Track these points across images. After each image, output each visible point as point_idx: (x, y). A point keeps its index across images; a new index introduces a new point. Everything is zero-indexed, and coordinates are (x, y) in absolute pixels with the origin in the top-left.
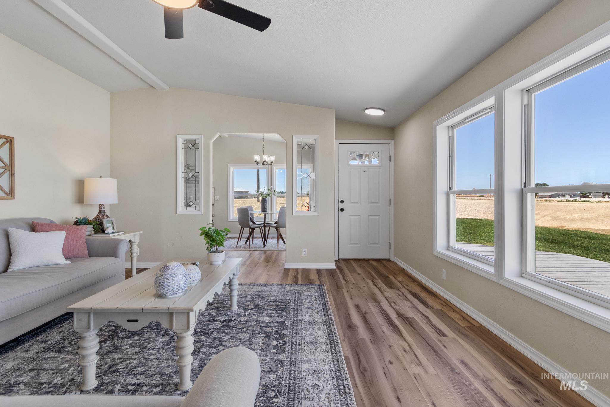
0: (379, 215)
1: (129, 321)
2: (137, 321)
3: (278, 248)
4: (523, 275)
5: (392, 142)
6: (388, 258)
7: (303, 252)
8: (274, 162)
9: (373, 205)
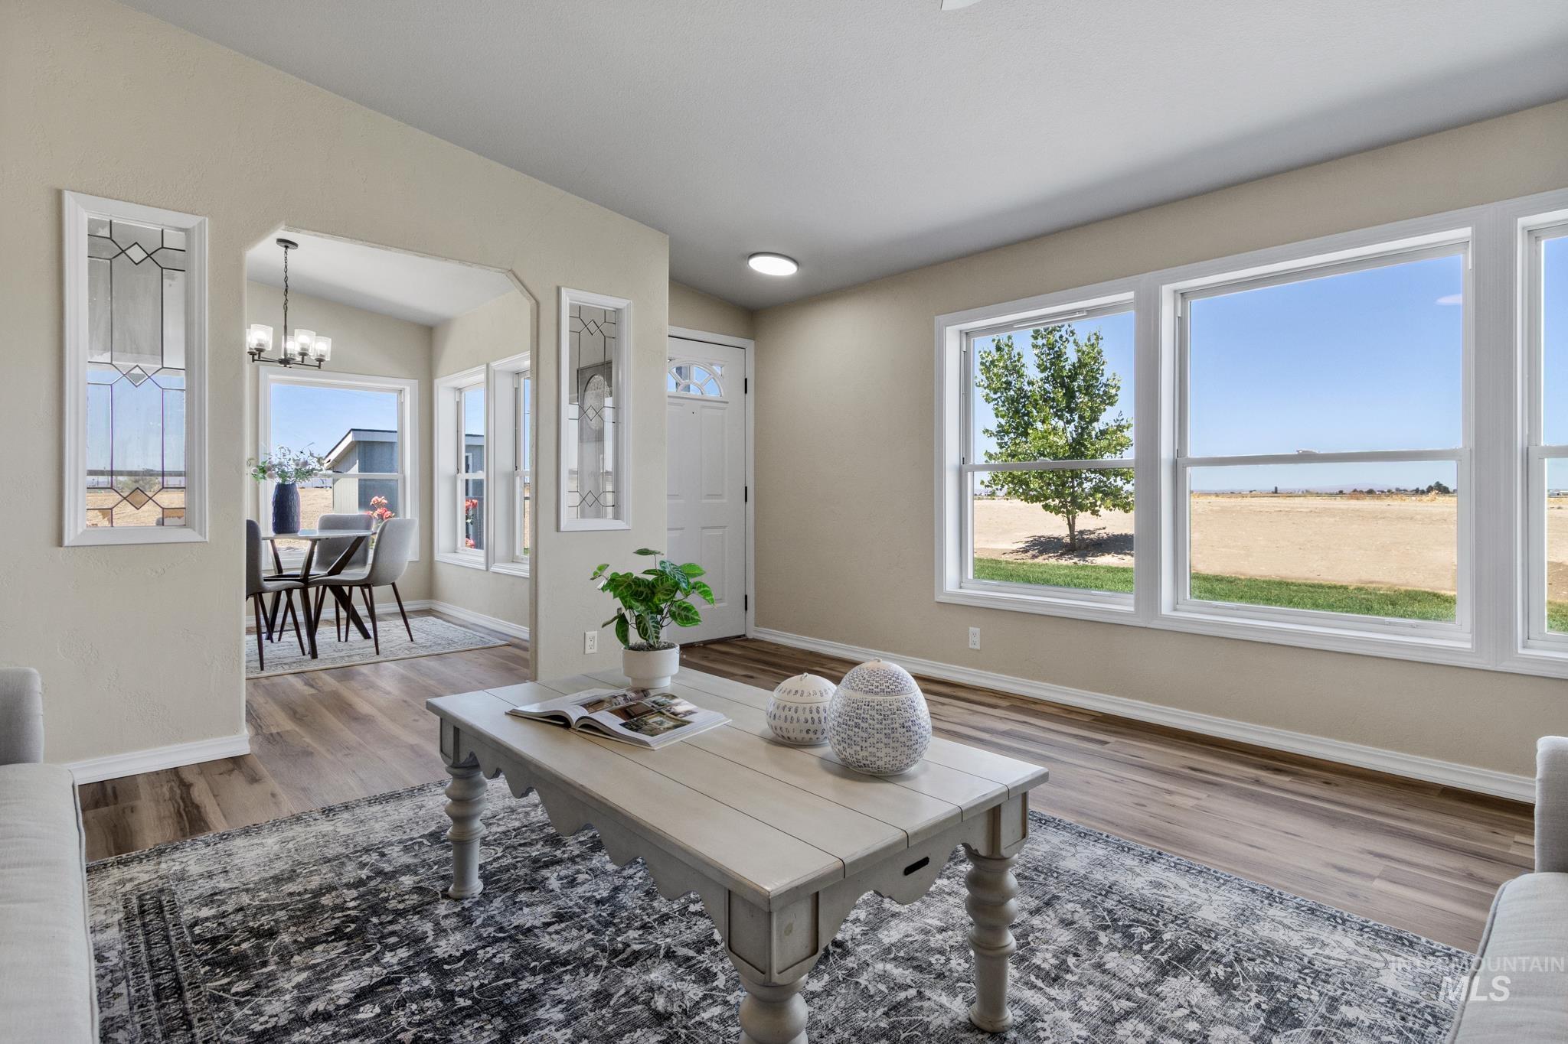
0: (724, 527)
1: (909, 871)
2: (925, 862)
3: (378, 653)
4: (1178, 607)
5: (750, 345)
6: (741, 633)
7: (588, 640)
8: (327, 359)
9: (714, 501)
